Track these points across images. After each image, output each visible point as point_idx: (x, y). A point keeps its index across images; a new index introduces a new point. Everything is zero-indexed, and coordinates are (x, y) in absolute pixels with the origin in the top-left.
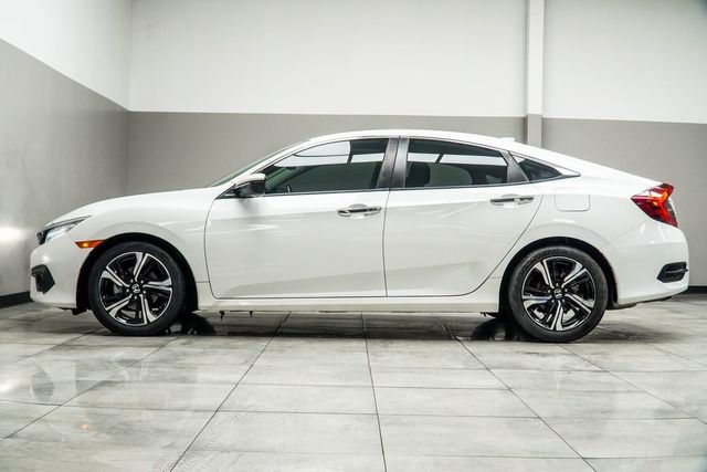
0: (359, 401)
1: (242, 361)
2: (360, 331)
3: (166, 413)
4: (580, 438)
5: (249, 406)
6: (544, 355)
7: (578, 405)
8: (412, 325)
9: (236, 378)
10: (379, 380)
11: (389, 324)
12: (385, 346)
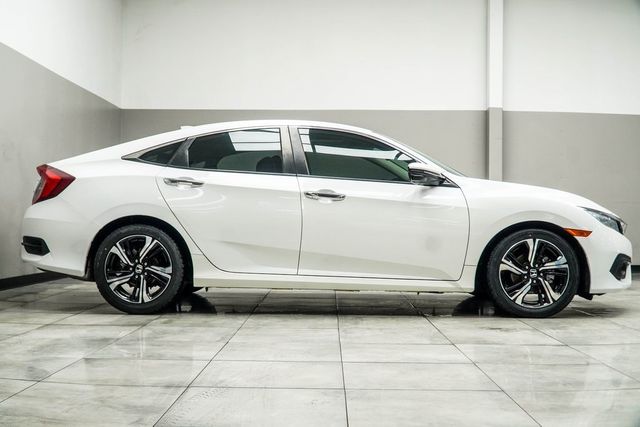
0: (328, 376)
1: (219, 338)
2: (332, 309)
3: (139, 389)
4: (543, 410)
5: (222, 382)
6: (507, 330)
7: (540, 378)
8: (382, 303)
9: (210, 354)
10: (348, 356)
11: (360, 302)
12: (356, 323)
